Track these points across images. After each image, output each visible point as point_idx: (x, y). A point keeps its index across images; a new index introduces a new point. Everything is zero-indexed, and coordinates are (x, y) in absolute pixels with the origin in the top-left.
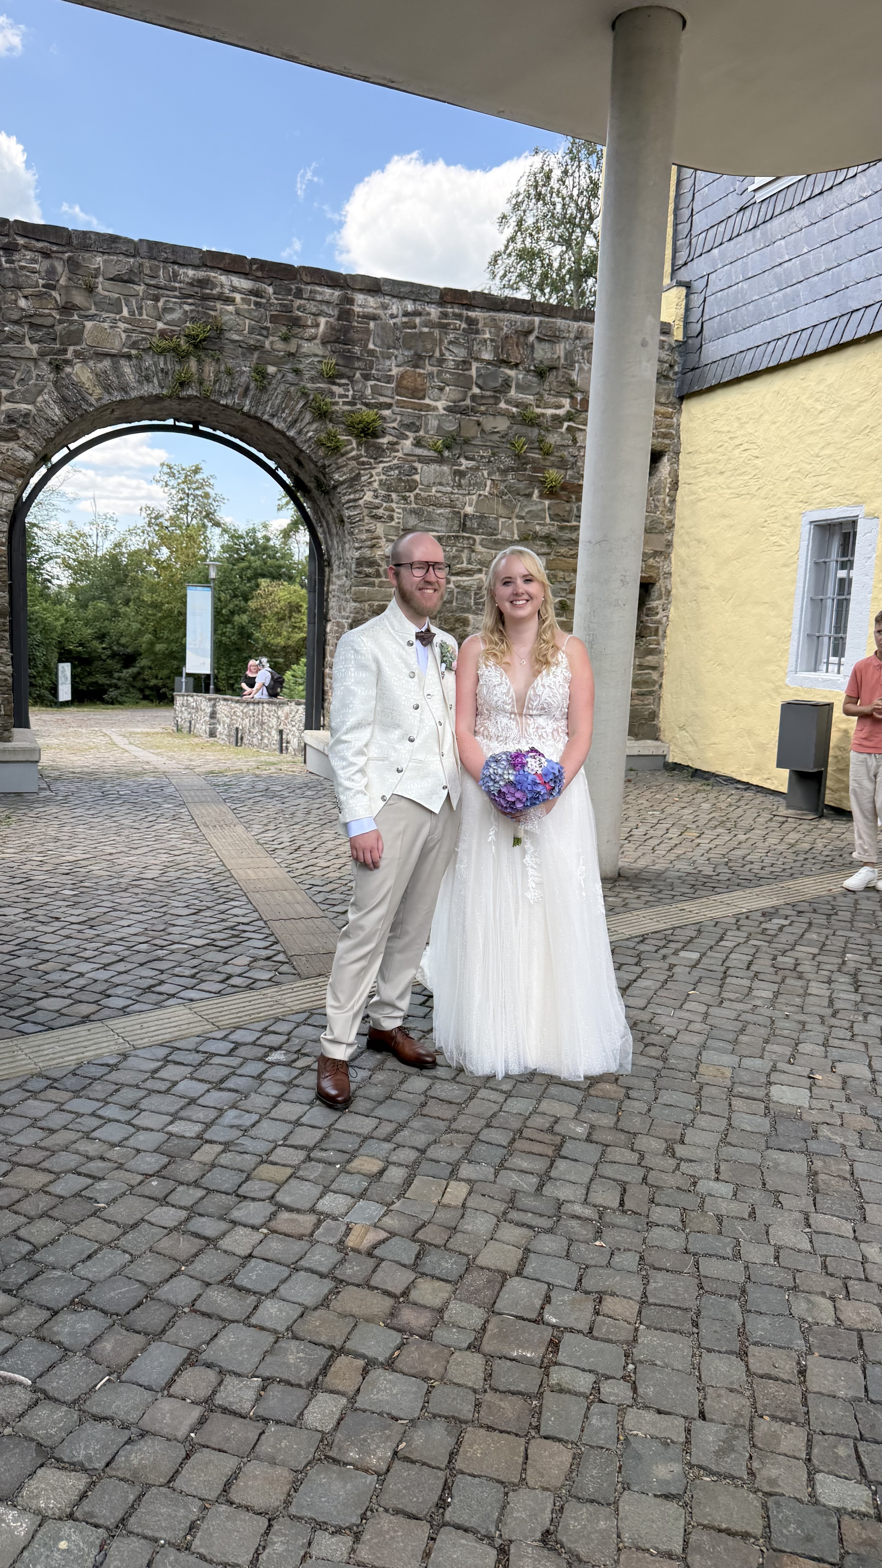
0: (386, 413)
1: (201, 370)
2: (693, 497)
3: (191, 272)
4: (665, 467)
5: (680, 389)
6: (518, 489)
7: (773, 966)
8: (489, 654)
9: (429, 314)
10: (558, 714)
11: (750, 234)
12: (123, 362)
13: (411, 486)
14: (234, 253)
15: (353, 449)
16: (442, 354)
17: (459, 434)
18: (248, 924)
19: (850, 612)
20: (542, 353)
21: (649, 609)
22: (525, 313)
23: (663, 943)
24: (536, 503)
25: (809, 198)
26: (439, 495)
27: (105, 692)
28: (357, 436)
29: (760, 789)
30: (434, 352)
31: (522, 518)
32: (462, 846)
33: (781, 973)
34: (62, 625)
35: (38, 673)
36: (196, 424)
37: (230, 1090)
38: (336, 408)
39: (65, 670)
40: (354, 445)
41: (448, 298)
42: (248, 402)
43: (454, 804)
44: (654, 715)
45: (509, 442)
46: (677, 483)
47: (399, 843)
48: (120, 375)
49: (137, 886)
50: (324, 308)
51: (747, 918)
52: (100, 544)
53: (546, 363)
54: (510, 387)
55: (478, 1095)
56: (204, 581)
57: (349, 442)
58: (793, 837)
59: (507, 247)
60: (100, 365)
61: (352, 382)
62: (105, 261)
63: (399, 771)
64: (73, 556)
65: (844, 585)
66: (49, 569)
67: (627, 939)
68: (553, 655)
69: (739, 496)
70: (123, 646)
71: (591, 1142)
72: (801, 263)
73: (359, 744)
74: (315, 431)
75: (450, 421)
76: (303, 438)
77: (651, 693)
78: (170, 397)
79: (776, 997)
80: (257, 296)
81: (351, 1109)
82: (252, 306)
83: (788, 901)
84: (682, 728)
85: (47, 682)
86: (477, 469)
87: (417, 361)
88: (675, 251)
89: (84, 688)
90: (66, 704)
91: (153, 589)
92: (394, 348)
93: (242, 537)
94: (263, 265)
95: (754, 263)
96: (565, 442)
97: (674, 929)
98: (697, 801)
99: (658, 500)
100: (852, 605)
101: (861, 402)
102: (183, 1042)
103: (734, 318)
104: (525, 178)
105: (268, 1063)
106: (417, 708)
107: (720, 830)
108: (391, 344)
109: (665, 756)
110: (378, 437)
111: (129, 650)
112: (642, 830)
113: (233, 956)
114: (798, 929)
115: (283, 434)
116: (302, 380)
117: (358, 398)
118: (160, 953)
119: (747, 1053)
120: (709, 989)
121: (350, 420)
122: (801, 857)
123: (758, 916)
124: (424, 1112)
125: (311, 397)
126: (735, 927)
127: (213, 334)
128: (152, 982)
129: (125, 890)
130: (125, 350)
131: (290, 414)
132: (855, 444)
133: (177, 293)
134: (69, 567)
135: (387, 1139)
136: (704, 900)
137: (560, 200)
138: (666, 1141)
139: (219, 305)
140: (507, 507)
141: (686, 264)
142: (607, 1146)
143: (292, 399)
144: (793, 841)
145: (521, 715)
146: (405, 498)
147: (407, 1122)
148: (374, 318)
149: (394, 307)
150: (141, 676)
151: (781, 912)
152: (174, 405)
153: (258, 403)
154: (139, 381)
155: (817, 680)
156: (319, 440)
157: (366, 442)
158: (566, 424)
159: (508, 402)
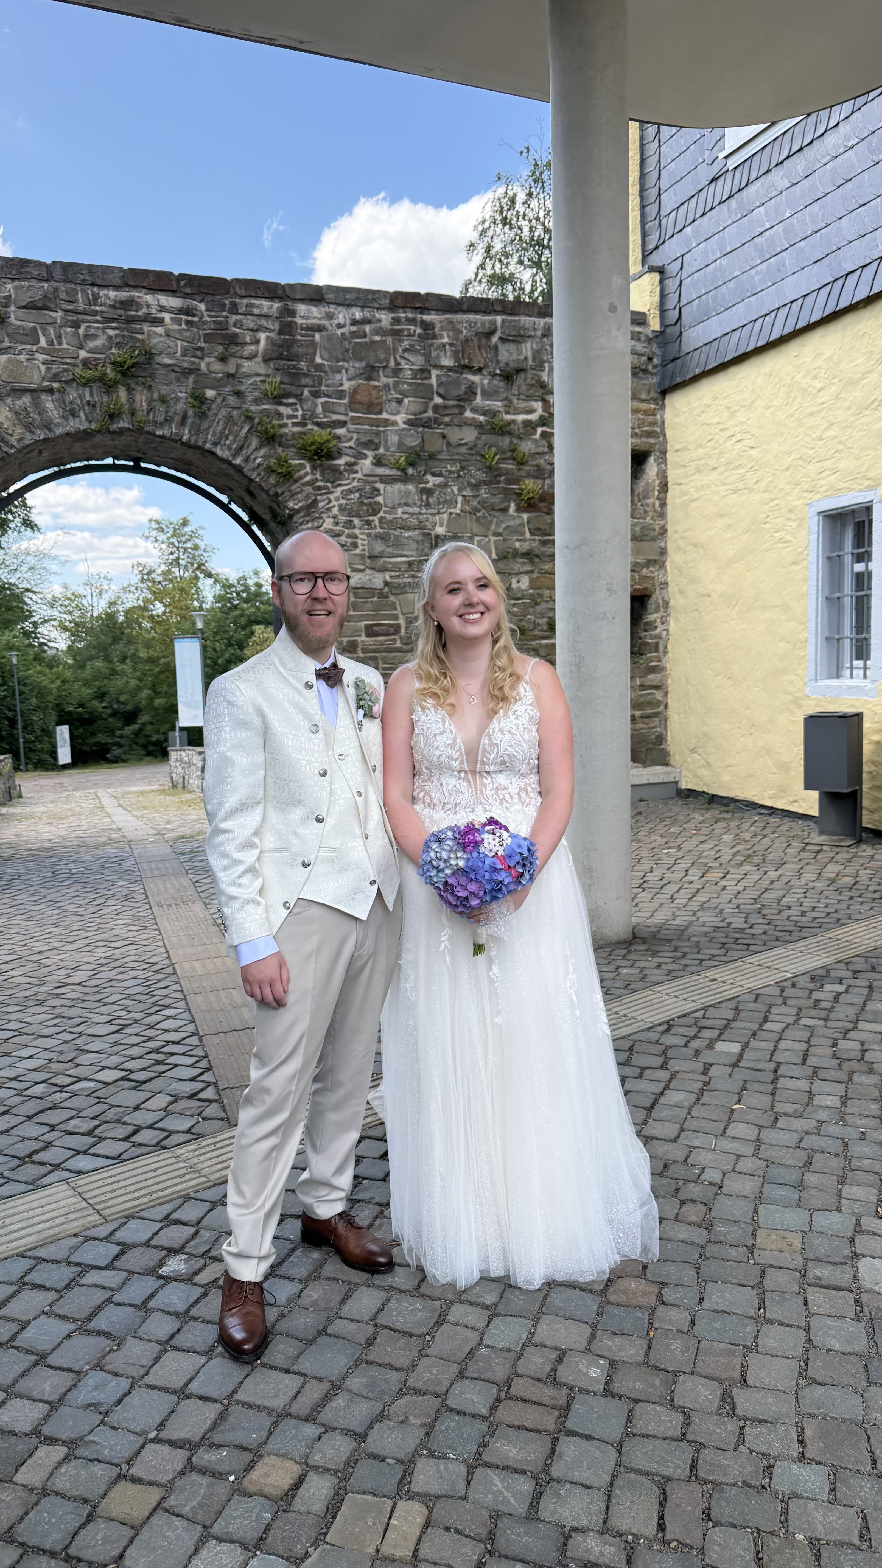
0: (341, 431)
1: (131, 400)
2: (686, 498)
3: (112, 294)
4: (651, 468)
5: (660, 383)
6: (492, 504)
7: (835, 1056)
8: (424, 693)
9: (379, 321)
10: (524, 768)
11: (724, 206)
12: (44, 397)
13: (375, 509)
14: (158, 269)
15: (306, 474)
16: (397, 364)
17: (422, 449)
18: (178, 1043)
19: (873, 609)
20: (507, 354)
21: (646, 624)
22: (485, 312)
23: (692, 1032)
24: (514, 518)
25: (788, 157)
26: (405, 516)
27: (108, 751)
28: (310, 459)
29: (787, 814)
30: (388, 361)
31: (500, 535)
32: (406, 957)
33: (846, 1066)
34: (58, 688)
35: (36, 737)
36: (137, 461)
37: (99, 1333)
38: (286, 430)
39: (63, 733)
40: (308, 469)
41: (399, 302)
42: (186, 431)
43: (390, 902)
44: (661, 739)
45: (478, 453)
46: (666, 485)
47: (312, 967)
48: (42, 412)
49: (58, 996)
50: (263, 322)
51: (794, 985)
52: (95, 604)
53: (512, 365)
54: (475, 394)
55: (450, 1318)
56: (192, 633)
57: (302, 466)
58: (831, 870)
59: (477, 274)
60: (18, 402)
61: (300, 400)
62: (15, 288)
63: (305, 865)
64: (68, 617)
65: (863, 581)
66: (46, 633)
67: (649, 1029)
68: (513, 687)
69: (735, 491)
70: (123, 703)
71: (613, 1396)
72: (784, 230)
73: (248, 831)
74: (264, 457)
75: (412, 436)
76: (250, 465)
77: (656, 715)
78: (99, 432)
79: (844, 1103)
80: (187, 314)
81: (264, 1359)
82: (184, 326)
83: (839, 957)
84: (693, 751)
85: (46, 746)
86: (446, 485)
87: (370, 372)
88: (644, 235)
89: (87, 748)
90: (65, 767)
91: (148, 645)
92: (344, 360)
93: (233, 586)
94: (190, 279)
95: (732, 236)
96: (541, 450)
97: (705, 1008)
98: (718, 831)
99: (648, 505)
100: (874, 601)
101: (863, 377)
102: (52, 1247)
103: (714, 299)
104: (490, 204)
105: (161, 1277)
106: (324, 774)
107: (747, 867)
108: (340, 356)
109: (677, 783)
110: (333, 459)
111: (129, 707)
112: (657, 873)
113: (149, 1095)
114: (856, 997)
115: (228, 462)
116: (245, 403)
117: (309, 417)
118: (58, 1097)
119: (819, 1204)
120: (758, 1099)
121: (301, 442)
122: (845, 896)
123: (803, 982)
124: (371, 1358)
125: (257, 421)
126: (780, 1001)
127: (142, 359)
128: (35, 1145)
129: (41, 1003)
130: (46, 384)
131: (235, 440)
132: (861, 421)
133: (99, 318)
134: (65, 629)
135: (309, 1419)
136: (739, 963)
137: (527, 223)
138: (720, 1381)
139: (146, 327)
140: (482, 525)
141: (657, 248)
142: (637, 1401)
143: (235, 424)
144: (833, 875)
145: (474, 772)
146: (368, 523)
147: (345, 1377)
148: (320, 329)
149: (341, 316)
150: (144, 733)
151: (833, 974)
152: (107, 440)
153: (198, 431)
154: (63, 417)
155: (841, 687)
156: (269, 467)
157: (321, 465)
158: (539, 430)
159: (473, 410)
